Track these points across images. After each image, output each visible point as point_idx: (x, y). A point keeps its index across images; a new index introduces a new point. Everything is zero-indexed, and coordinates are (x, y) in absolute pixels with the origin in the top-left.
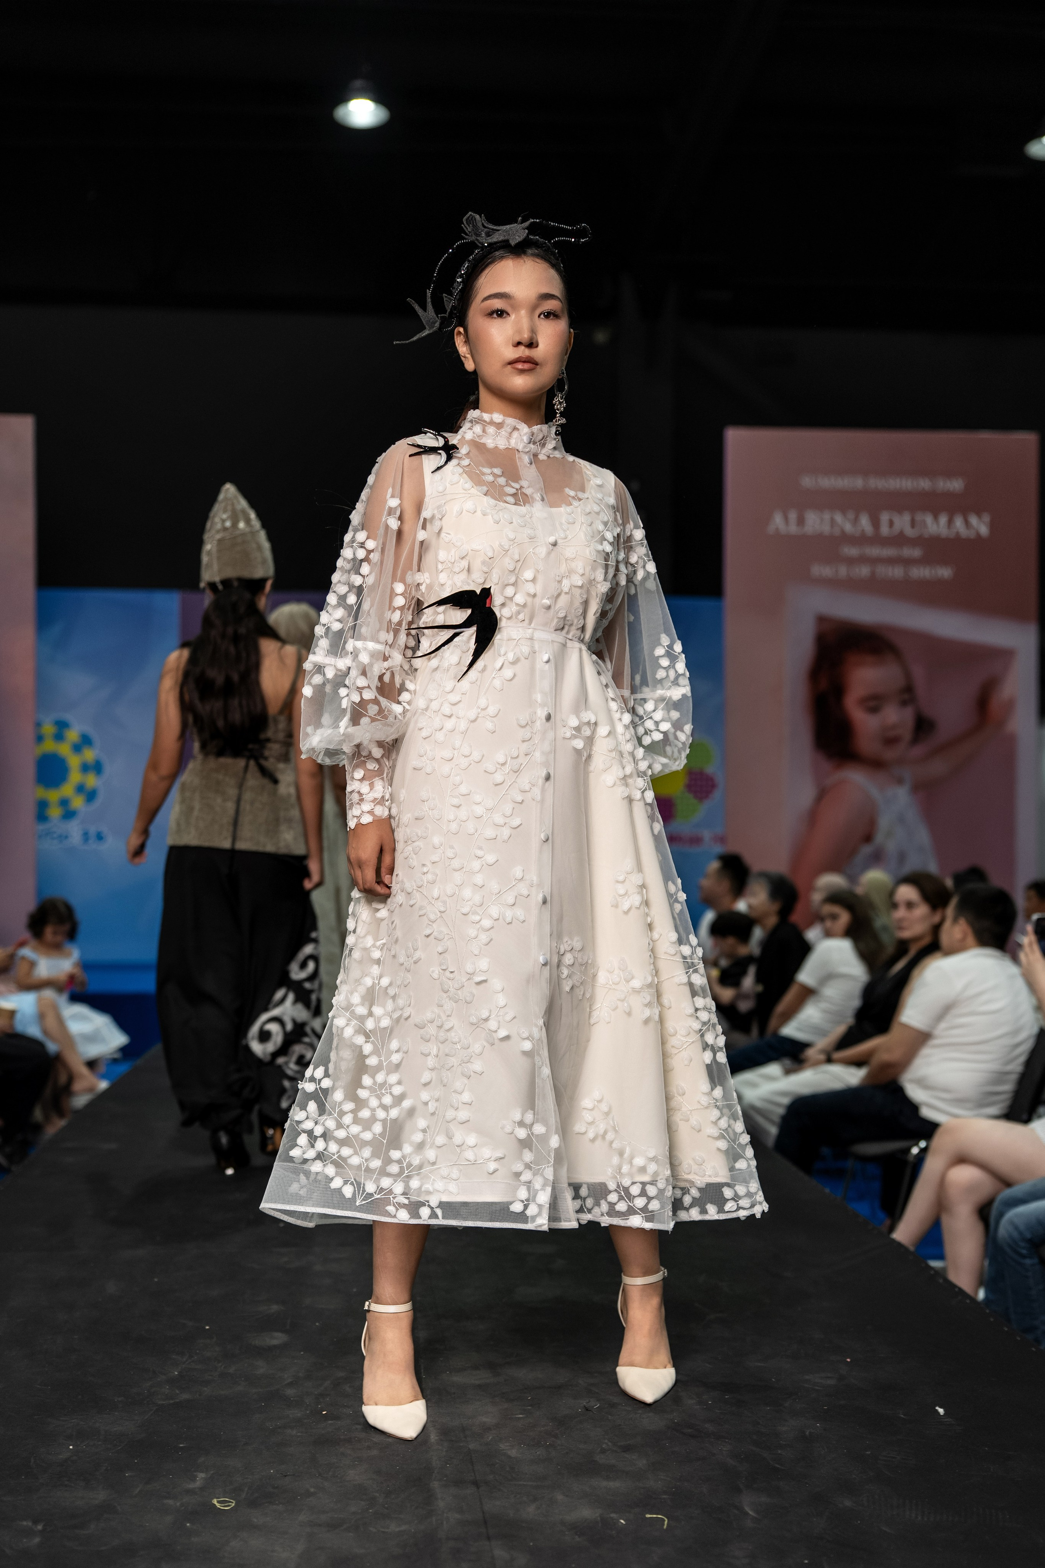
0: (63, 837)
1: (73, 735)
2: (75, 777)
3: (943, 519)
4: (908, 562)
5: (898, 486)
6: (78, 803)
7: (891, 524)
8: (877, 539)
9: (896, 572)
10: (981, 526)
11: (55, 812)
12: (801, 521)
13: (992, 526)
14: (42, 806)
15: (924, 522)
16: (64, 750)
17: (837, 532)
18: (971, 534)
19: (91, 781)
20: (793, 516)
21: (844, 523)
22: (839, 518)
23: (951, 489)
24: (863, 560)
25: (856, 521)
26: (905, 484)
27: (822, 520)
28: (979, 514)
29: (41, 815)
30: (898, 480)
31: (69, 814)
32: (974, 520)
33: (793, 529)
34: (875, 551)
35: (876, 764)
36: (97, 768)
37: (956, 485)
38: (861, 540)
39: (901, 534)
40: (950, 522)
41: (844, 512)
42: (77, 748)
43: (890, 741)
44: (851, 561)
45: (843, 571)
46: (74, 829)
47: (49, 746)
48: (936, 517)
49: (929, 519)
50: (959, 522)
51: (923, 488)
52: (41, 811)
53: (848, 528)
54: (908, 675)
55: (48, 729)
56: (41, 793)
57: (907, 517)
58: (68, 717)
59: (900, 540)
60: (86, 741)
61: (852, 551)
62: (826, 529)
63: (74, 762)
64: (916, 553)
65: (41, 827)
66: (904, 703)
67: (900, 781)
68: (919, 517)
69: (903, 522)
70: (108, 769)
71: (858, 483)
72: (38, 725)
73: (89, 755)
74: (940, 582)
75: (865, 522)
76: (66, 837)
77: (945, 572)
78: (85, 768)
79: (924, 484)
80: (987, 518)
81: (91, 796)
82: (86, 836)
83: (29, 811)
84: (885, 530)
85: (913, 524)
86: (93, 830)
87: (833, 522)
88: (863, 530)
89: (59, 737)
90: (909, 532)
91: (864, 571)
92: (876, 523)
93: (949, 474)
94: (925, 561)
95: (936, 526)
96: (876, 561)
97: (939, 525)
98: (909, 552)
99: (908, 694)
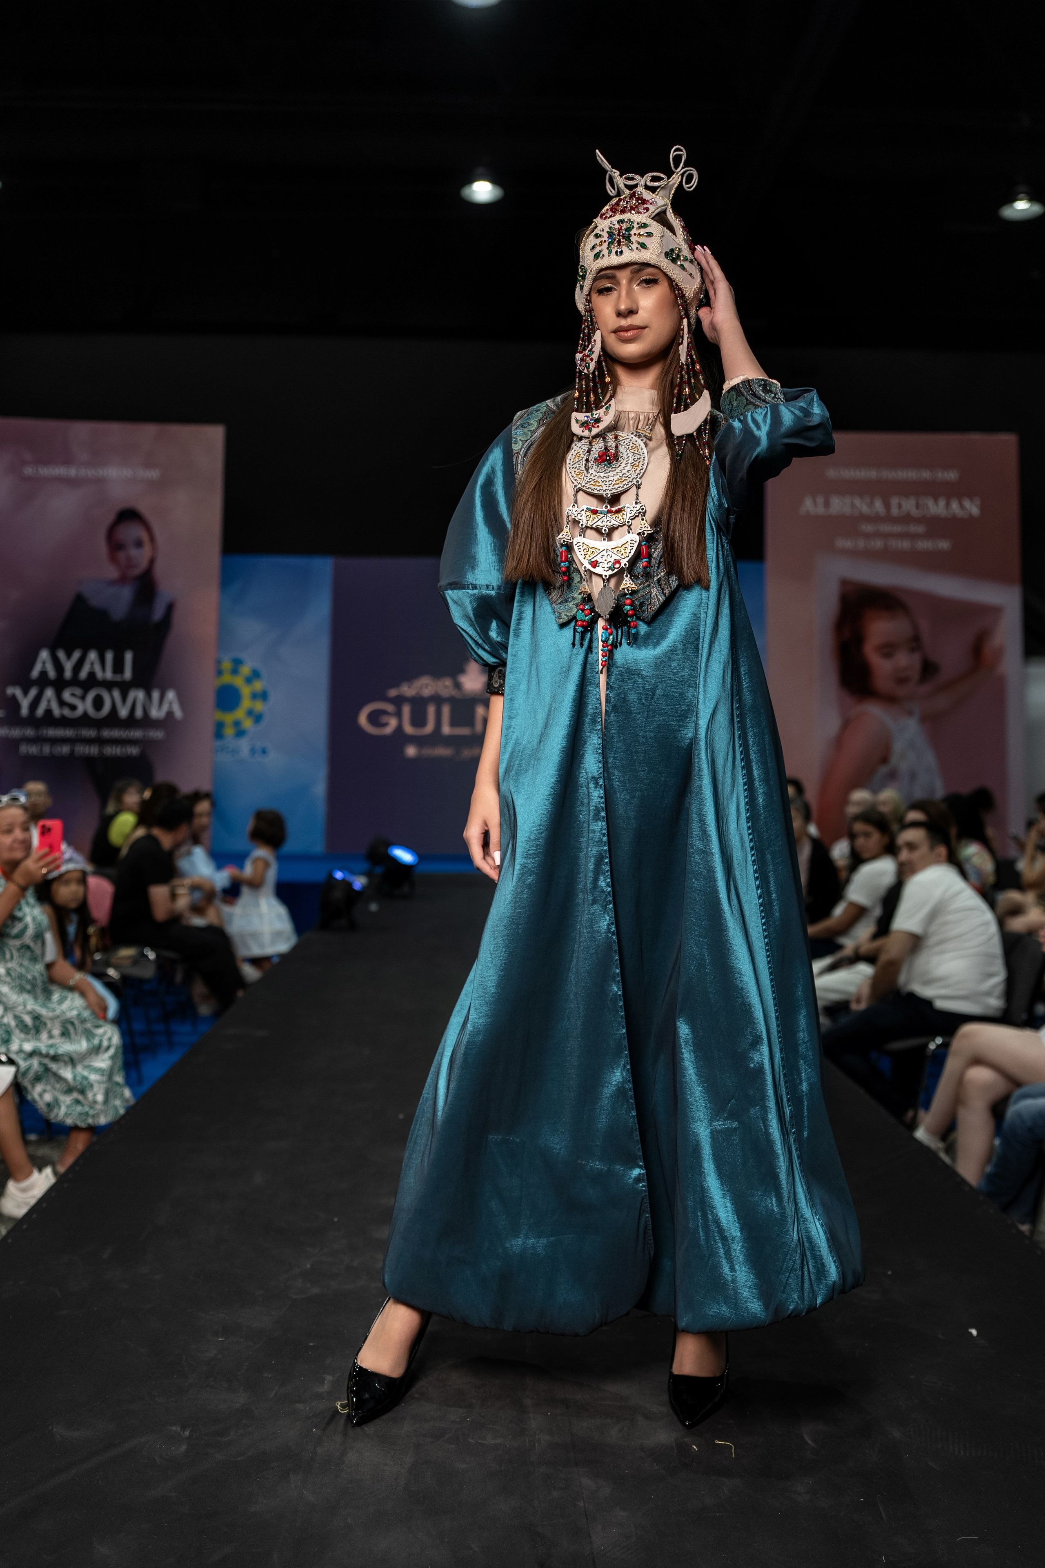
0: (235, 752)
1: (246, 670)
2: (246, 703)
3: (942, 503)
4: (914, 537)
5: (904, 477)
6: (248, 724)
7: (900, 506)
8: (888, 519)
9: (905, 545)
10: (973, 508)
11: (229, 731)
12: (827, 504)
13: (982, 508)
14: (220, 727)
15: (926, 505)
16: (238, 681)
17: (855, 513)
18: (964, 515)
19: (259, 706)
20: (820, 500)
21: (862, 506)
22: (857, 502)
23: (948, 478)
24: (877, 535)
25: (871, 504)
26: (911, 475)
27: (843, 503)
28: (971, 499)
29: (219, 733)
30: (904, 472)
31: (240, 733)
32: (967, 503)
33: (821, 510)
34: (886, 528)
35: (890, 700)
36: (263, 696)
37: (952, 475)
38: (875, 519)
39: (907, 514)
40: (948, 505)
41: (862, 499)
42: (249, 680)
43: (902, 681)
44: (867, 536)
45: (861, 544)
46: (244, 745)
47: (227, 679)
48: (936, 500)
49: (930, 503)
50: (954, 505)
51: (924, 478)
52: (219, 731)
53: (865, 509)
54: (914, 627)
55: (227, 665)
56: (219, 716)
57: (911, 501)
58: (242, 655)
59: (907, 519)
60: (255, 675)
61: (868, 528)
62: (847, 510)
63: (246, 691)
65: (218, 743)
66: (913, 650)
67: (910, 713)
68: (921, 501)
69: (909, 505)
70: (272, 697)
71: (872, 474)
72: (219, 662)
73: (258, 686)
74: (939, 553)
75: (879, 505)
76: (238, 751)
77: (944, 545)
78: (255, 696)
79: (926, 475)
80: (977, 501)
81: (258, 718)
82: (253, 751)
83: (209, 730)
84: (895, 511)
85: (918, 506)
86: (258, 746)
87: (853, 505)
88: (877, 512)
89: (235, 672)
90: (915, 512)
91: (878, 544)
92: (887, 505)
93: (945, 467)
94: (927, 536)
95: (937, 508)
96: (886, 536)
97: (938, 507)
98: (914, 529)
99: (915, 643)
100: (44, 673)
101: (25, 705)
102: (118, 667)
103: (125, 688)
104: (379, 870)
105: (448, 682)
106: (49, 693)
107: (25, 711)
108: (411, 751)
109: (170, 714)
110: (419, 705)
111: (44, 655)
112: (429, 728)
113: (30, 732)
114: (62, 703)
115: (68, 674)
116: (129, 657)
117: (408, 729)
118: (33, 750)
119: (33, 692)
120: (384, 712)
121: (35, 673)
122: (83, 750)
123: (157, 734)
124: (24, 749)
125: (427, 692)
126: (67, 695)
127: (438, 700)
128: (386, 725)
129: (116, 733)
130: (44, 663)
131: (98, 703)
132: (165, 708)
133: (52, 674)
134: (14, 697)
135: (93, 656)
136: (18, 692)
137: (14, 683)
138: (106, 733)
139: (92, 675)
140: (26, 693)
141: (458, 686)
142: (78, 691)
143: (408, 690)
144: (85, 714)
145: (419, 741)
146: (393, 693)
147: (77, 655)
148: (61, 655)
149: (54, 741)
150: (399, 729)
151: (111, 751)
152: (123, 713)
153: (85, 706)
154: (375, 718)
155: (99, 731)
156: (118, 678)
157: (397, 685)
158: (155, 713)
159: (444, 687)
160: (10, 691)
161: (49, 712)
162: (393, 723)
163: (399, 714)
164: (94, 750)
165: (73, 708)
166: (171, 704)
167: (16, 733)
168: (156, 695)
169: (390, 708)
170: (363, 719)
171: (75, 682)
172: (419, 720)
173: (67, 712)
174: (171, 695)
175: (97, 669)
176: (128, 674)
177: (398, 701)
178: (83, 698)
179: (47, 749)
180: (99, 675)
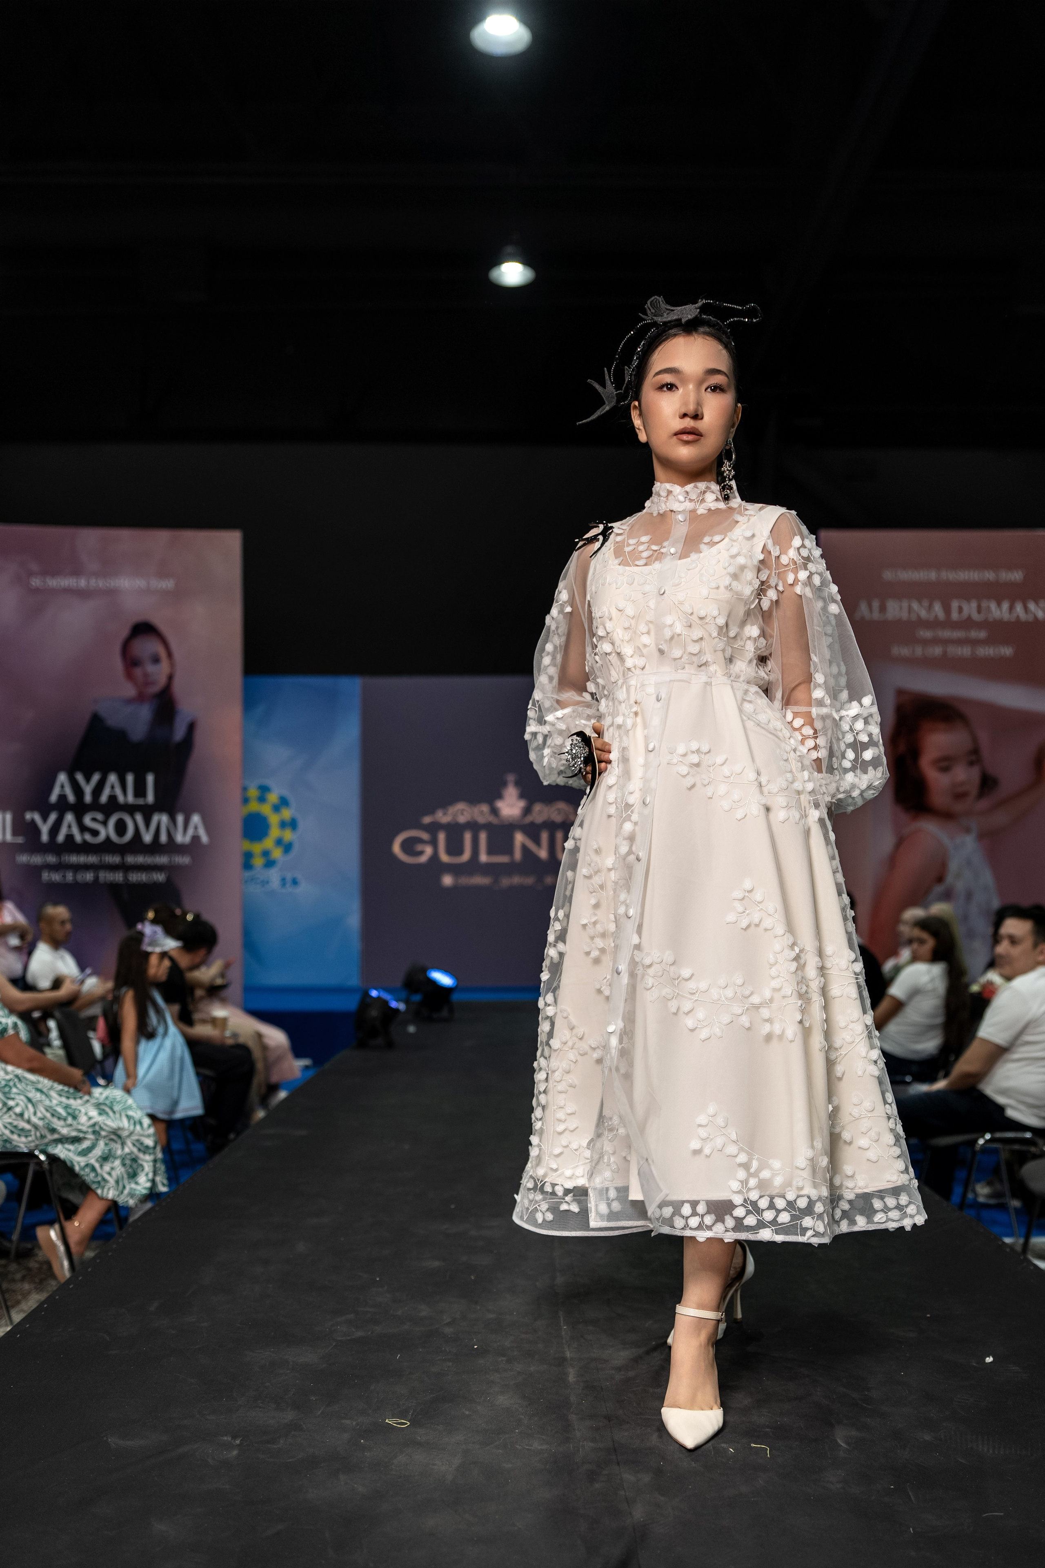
0: (265, 883)
1: (273, 798)
2: (275, 832)
3: (1005, 606)
4: (973, 643)
5: (967, 578)
6: (277, 853)
7: (960, 609)
8: (948, 624)
9: (965, 651)
10: (1036, 611)
11: (258, 862)
12: (883, 609)
14: (248, 857)
15: (989, 608)
16: (266, 809)
17: (914, 618)
18: (1030, 618)
19: (288, 835)
20: (876, 604)
21: (920, 610)
22: (915, 605)
23: (1013, 579)
24: (936, 641)
26: (973, 576)
27: (901, 608)
28: (1035, 601)
29: (247, 864)
30: (967, 573)
31: (270, 863)
32: (1032, 606)
33: (876, 615)
34: (947, 634)
35: (946, 816)
36: (292, 824)
37: (1017, 576)
38: (934, 624)
39: (969, 618)
40: (1011, 608)
41: (920, 602)
42: (276, 809)
43: (960, 796)
44: (925, 642)
45: (919, 651)
46: (274, 876)
47: (254, 807)
48: (999, 604)
49: (993, 606)
50: (1019, 608)
51: (989, 580)
52: (247, 861)
53: (923, 614)
54: (975, 739)
55: (253, 793)
56: (247, 845)
57: (974, 604)
58: (269, 782)
59: (968, 624)
60: (284, 802)
61: (927, 634)
62: (905, 615)
63: (274, 820)
64: (982, 634)
65: (248, 874)
66: (971, 764)
67: (966, 830)
68: (984, 604)
69: (970, 609)
70: (301, 825)
71: (933, 575)
72: (245, 789)
73: (286, 814)
74: (1002, 659)
75: (938, 608)
76: (268, 882)
77: (1007, 651)
78: (283, 825)
79: (988, 575)
81: (287, 848)
82: (283, 880)
83: (237, 861)
85: (979, 610)
86: (289, 876)
87: (909, 609)
88: (936, 616)
89: (262, 799)
90: (976, 616)
91: (937, 651)
92: (947, 609)
93: (1010, 567)
94: (989, 641)
95: (999, 611)
96: (946, 642)
97: (1001, 610)
98: (974, 634)
99: (974, 756)
100: (62, 797)
101: (45, 830)
102: (140, 791)
103: (148, 812)
104: (417, 998)
105: (485, 808)
106: (69, 817)
107: (45, 838)
108: (447, 880)
109: (196, 838)
110: (455, 832)
111: (62, 777)
112: (466, 856)
113: (51, 859)
114: (83, 828)
115: (88, 798)
116: (150, 779)
117: (444, 858)
118: (56, 877)
119: (53, 817)
120: (420, 841)
121: (53, 798)
122: (107, 877)
123: (184, 860)
124: (45, 876)
125: (462, 819)
126: (87, 820)
127: (474, 827)
128: (421, 853)
129: (140, 859)
130: (62, 787)
131: (121, 828)
132: (190, 832)
133: (71, 798)
134: (33, 822)
135: (113, 778)
136: (37, 817)
137: (32, 809)
138: (130, 859)
139: (113, 798)
140: (45, 818)
141: (495, 811)
142: (100, 817)
143: (443, 817)
144: (108, 839)
145: (456, 870)
146: (427, 820)
147: (96, 777)
148: (80, 777)
149: (77, 868)
150: (435, 857)
151: (135, 877)
152: (147, 838)
153: (107, 831)
154: (409, 846)
155: (123, 859)
156: (140, 801)
157: (432, 812)
158: (180, 838)
159: (480, 813)
160: (28, 816)
161: (70, 837)
162: (429, 850)
163: (434, 843)
164: (118, 877)
165: (95, 833)
166: (196, 828)
167: (37, 859)
168: (180, 819)
169: (425, 836)
170: (396, 848)
171: (95, 806)
172: (455, 848)
173: (88, 837)
174: (196, 819)
175: (118, 792)
176: (150, 798)
177: (433, 829)
178: (105, 823)
179: (70, 876)
180: (121, 799)
